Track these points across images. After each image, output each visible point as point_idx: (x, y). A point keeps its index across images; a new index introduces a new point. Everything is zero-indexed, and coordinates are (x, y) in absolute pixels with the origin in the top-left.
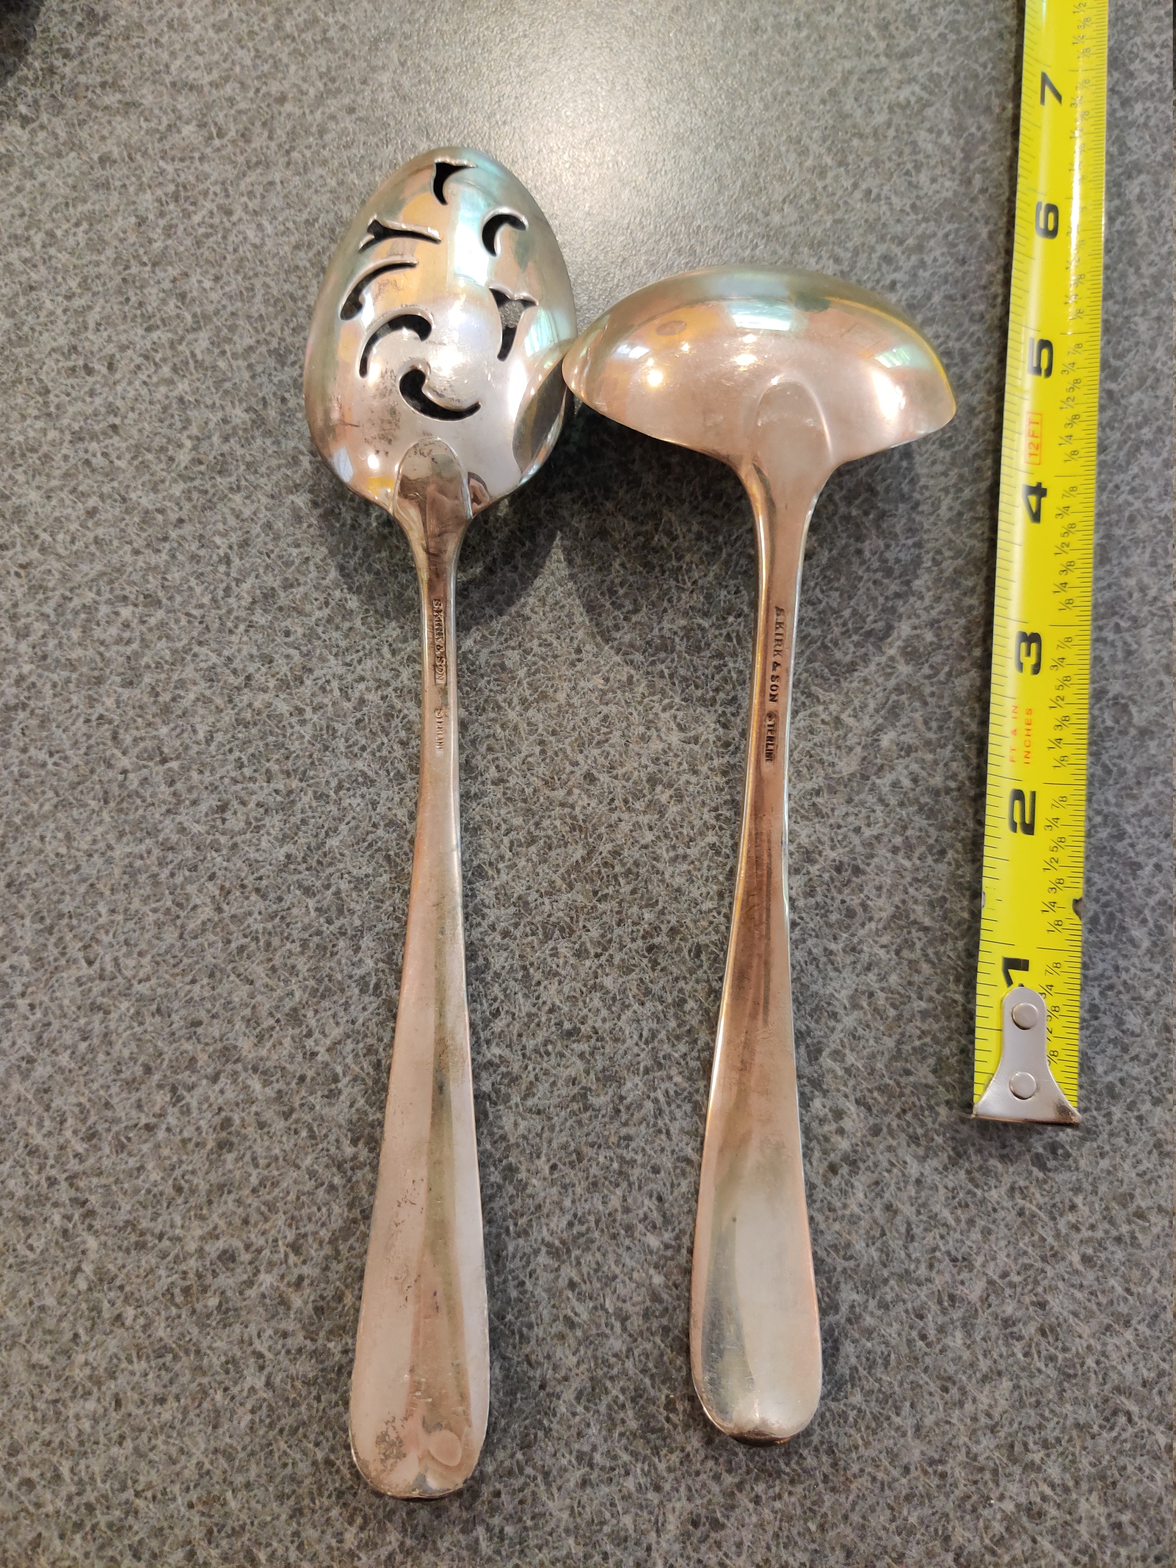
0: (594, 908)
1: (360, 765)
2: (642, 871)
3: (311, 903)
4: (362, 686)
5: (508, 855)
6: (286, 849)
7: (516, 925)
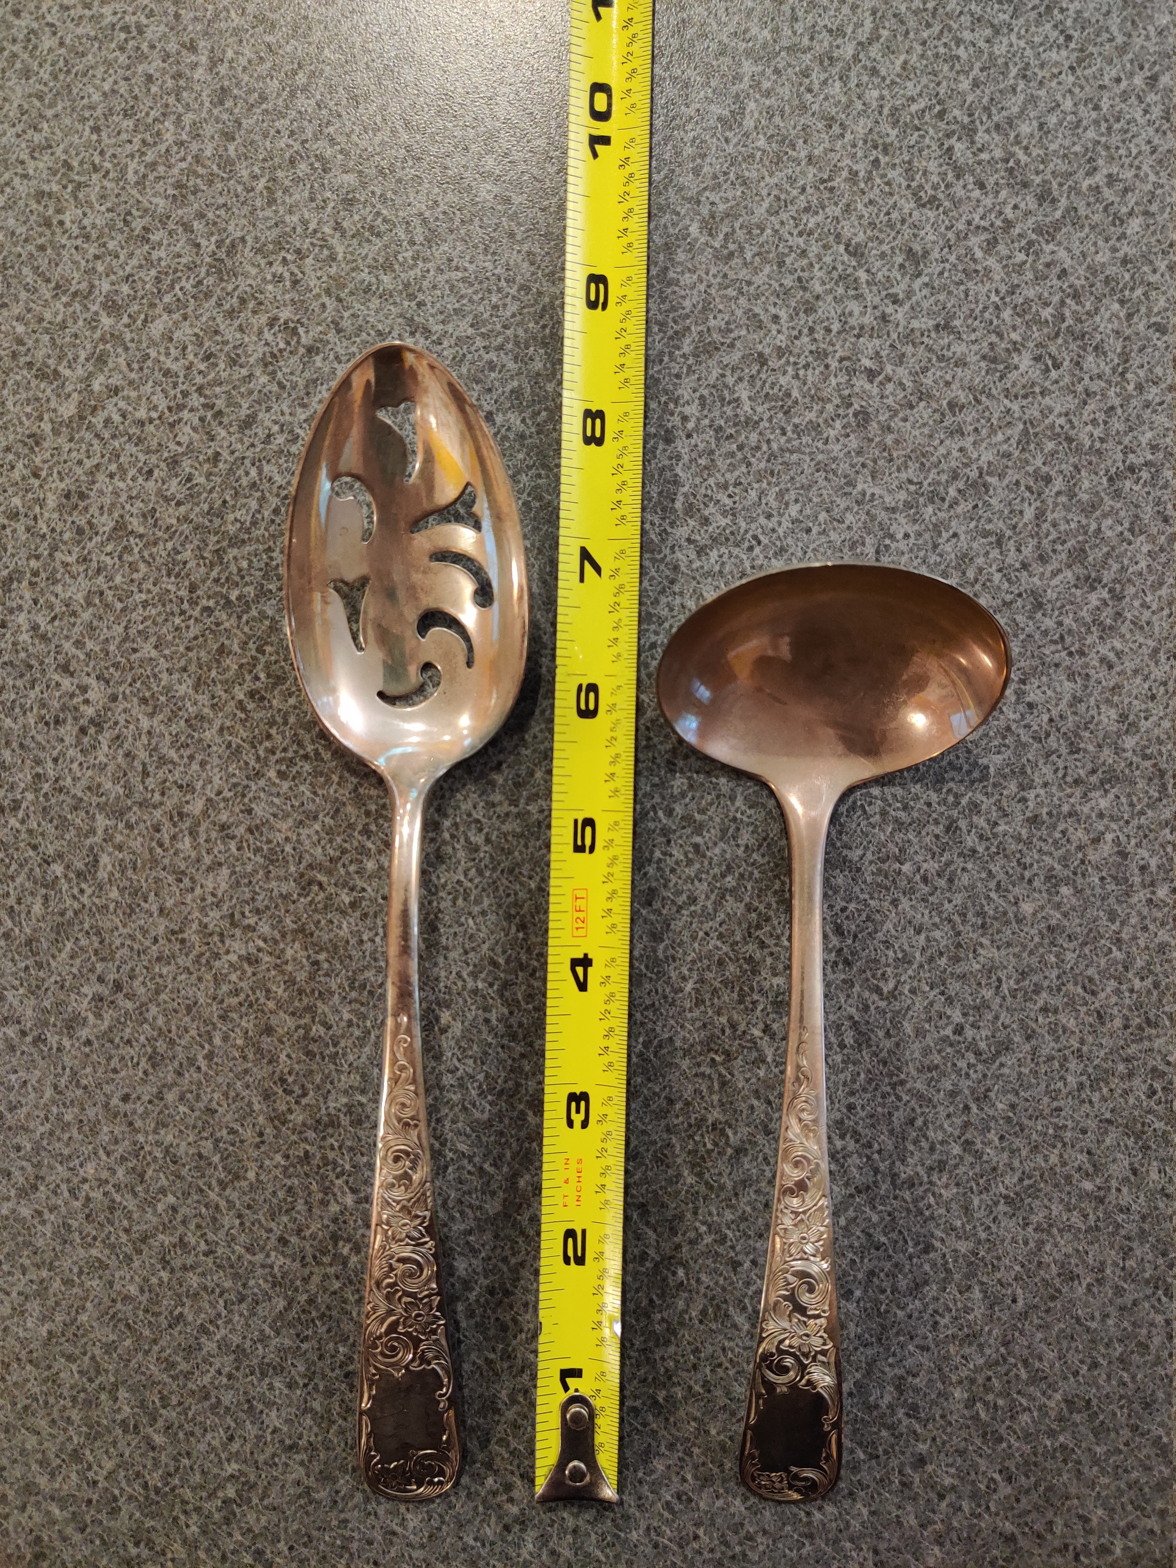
0: (298, 1348)
1: (94, 1252)
2: (334, 1313)
3: (74, 1368)
4: (86, 1187)
5: (224, 1313)
6: (46, 1326)
7: (237, 1369)
